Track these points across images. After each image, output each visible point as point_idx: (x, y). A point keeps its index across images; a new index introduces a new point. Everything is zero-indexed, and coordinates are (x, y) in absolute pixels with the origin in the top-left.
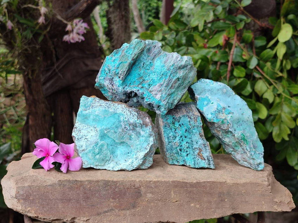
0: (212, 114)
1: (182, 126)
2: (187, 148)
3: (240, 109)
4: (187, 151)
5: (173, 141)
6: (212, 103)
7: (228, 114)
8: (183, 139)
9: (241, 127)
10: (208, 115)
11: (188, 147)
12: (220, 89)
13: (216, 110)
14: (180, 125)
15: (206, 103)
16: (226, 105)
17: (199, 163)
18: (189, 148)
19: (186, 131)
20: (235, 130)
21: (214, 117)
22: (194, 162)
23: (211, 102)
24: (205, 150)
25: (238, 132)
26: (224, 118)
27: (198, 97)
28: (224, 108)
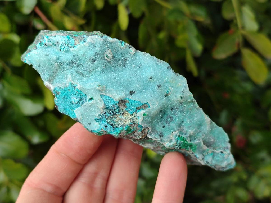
0: (99, 120)
3: (159, 86)
6: (88, 99)
7: (136, 111)
9: (173, 124)
10: (89, 124)
12: (97, 54)
13: (105, 111)
15: (75, 99)
16: (123, 93)
20: (161, 136)
21: (106, 127)
23: (86, 97)
25: (168, 138)
26: (128, 122)
27: (52, 87)
28: (122, 102)
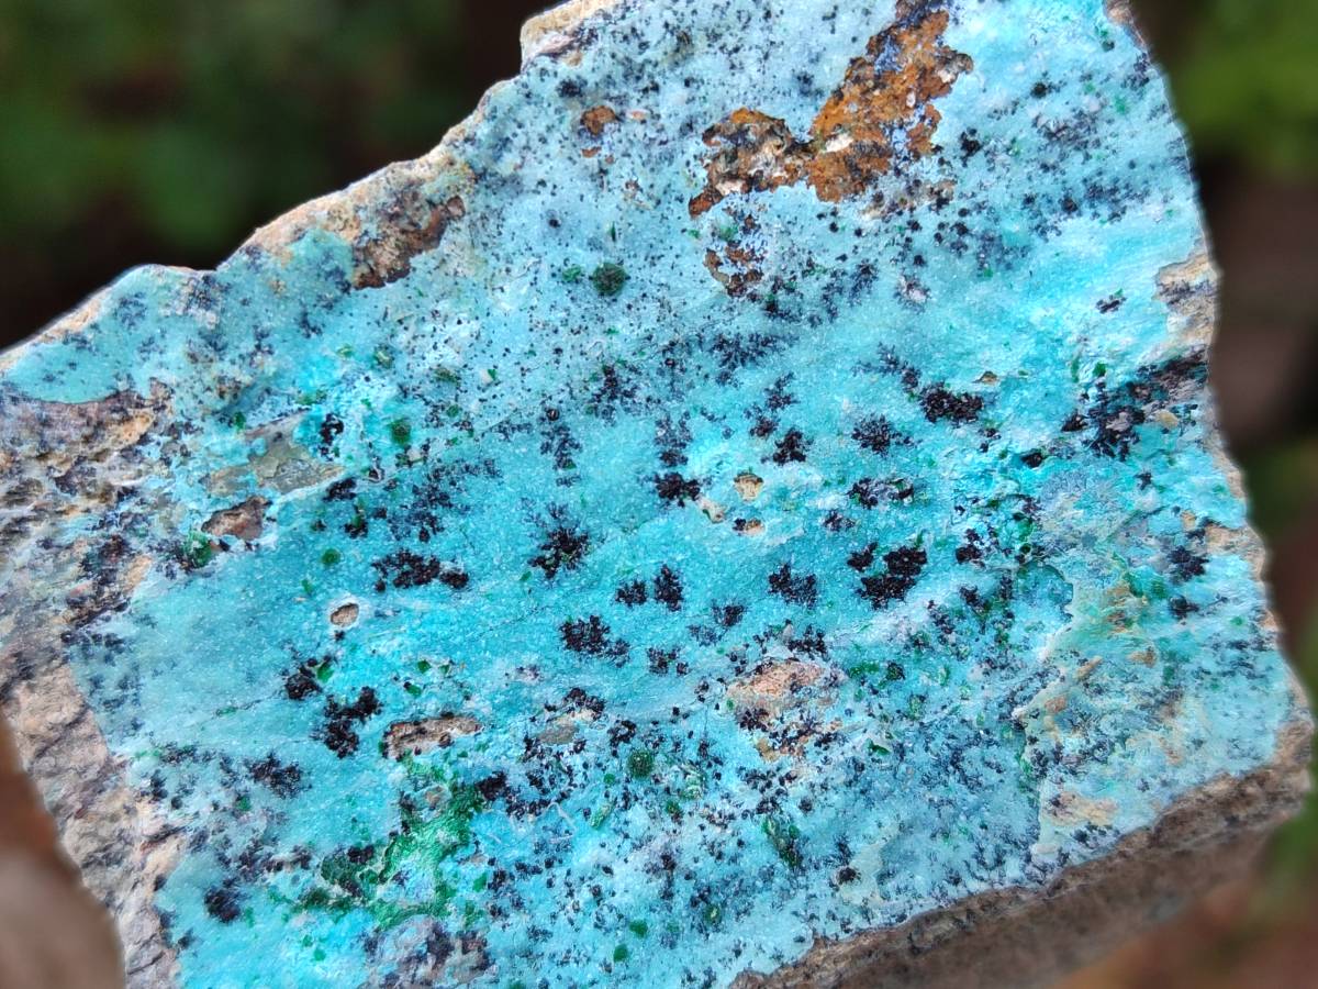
1: (341, 686)
2: (791, 449)
4: (877, 437)
5: (752, 778)
8: (632, 595)
11: (764, 429)
14: (340, 738)
17: (1055, 110)
18: (787, 418)
19: (415, 572)
22: (1070, 207)
24: (706, 62)
